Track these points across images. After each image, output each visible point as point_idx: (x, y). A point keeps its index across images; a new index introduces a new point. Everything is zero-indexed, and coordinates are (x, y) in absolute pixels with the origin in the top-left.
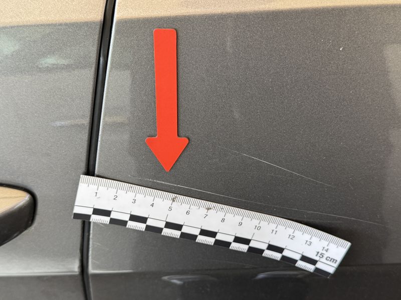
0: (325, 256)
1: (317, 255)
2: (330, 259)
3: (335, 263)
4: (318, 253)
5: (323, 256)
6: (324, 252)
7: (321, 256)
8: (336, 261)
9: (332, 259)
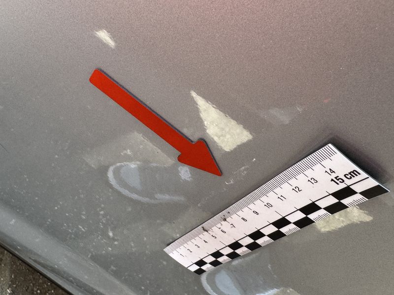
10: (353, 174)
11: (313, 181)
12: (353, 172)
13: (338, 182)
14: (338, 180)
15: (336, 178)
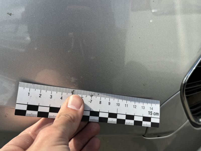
0: (153, 113)
1: (149, 114)
2: (155, 114)
3: (158, 115)
4: (149, 112)
5: (152, 113)
6: (151, 110)
7: (151, 114)
8: (158, 113)
9: (156, 113)
10: (157, 114)
11: (144, 108)
12: (157, 113)
13: (150, 113)
14: (151, 113)
15: (151, 112)
